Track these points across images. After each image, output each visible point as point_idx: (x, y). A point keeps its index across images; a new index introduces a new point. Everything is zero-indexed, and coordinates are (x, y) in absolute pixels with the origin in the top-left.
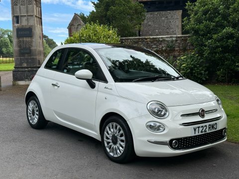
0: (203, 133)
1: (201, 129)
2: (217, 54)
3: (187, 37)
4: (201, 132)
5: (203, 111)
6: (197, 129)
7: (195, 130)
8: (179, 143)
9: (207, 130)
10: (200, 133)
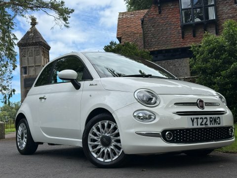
0: (204, 126)
1: (200, 121)
2: (228, 92)
3: (195, 78)
4: (201, 124)
5: (201, 101)
6: (195, 120)
7: (193, 121)
8: (174, 135)
9: (208, 123)
10: (199, 126)
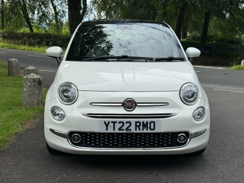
1: (118, 126)
6: (111, 125)
7: (107, 125)
8: (82, 138)
9: (132, 128)
10: (117, 131)
